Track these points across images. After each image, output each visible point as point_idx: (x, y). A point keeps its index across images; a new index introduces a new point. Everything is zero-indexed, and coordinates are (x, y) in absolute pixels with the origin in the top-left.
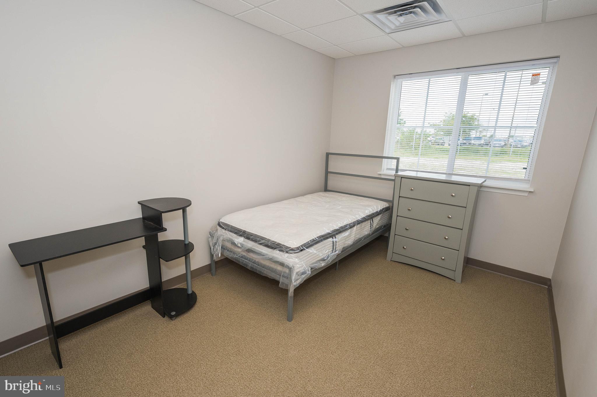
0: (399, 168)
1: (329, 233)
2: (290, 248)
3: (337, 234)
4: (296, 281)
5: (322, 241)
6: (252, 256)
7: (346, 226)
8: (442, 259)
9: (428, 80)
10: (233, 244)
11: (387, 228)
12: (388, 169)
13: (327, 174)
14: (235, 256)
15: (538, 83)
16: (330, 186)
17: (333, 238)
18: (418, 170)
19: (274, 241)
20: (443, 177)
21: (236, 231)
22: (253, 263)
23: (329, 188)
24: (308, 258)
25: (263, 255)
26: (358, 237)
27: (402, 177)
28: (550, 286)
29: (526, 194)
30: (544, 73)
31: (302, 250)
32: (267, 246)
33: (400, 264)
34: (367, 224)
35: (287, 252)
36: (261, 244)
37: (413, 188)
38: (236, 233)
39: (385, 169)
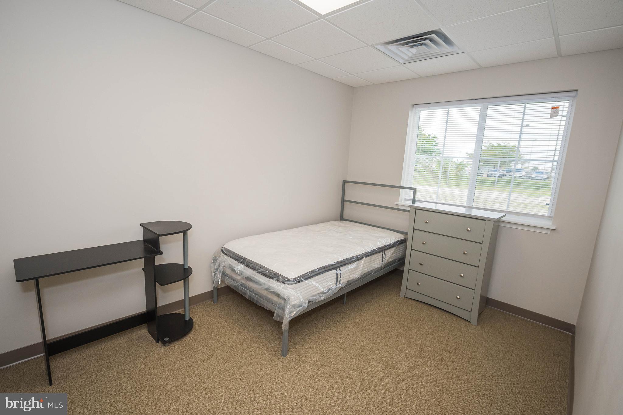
0: (417, 199)
1: (332, 265)
2: (287, 278)
3: (341, 266)
4: (289, 314)
5: (323, 272)
6: (251, 284)
7: (352, 258)
8: (457, 298)
9: (447, 109)
10: (233, 270)
11: (401, 261)
12: (406, 199)
13: (344, 202)
14: (235, 284)
15: (557, 116)
16: (346, 214)
17: (337, 270)
18: (438, 202)
19: (271, 270)
20: (462, 211)
21: (237, 258)
22: (252, 292)
23: (345, 217)
24: (308, 289)
25: (261, 285)
26: (367, 270)
27: (417, 209)
28: (574, 333)
29: (548, 232)
30: (564, 106)
31: (299, 282)
32: (265, 275)
33: (415, 302)
34: (378, 257)
35: (283, 283)
36: (259, 273)
37: (427, 221)
38: (237, 260)
39: (403, 199)
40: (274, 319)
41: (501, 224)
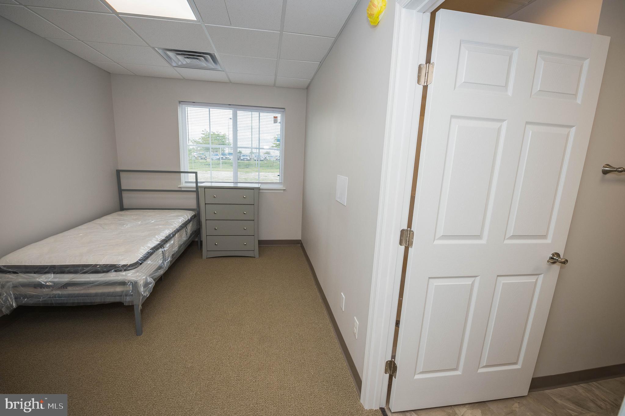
0: (198, 181)
1: (159, 244)
2: (127, 265)
3: (165, 244)
4: (144, 292)
5: (155, 251)
7: (170, 235)
8: (244, 244)
9: (209, 109)
10: (39, 285)
11: (197, 233)
12: (186, 182)
13: (121, 192)
15: (277, 122)
16: (126, 204)
17: (162, 248)
18: (212, 181)
19: (104, 265)
20: (232, 185)
21: (36, 270)
22: (76, 297)
24: (147, 269)
26: (181, 243)
27: (205, 188)
28: (302, 244)
29: (282, 192)
30: (279, 116)
31: (141, 264)
33: (215, 259)
34: (183, 232)
35: (125, 270)
36: (85, 273)
37: (215, 196)
39: (184, 182)
40: (126, 305)
41: (261, 191)
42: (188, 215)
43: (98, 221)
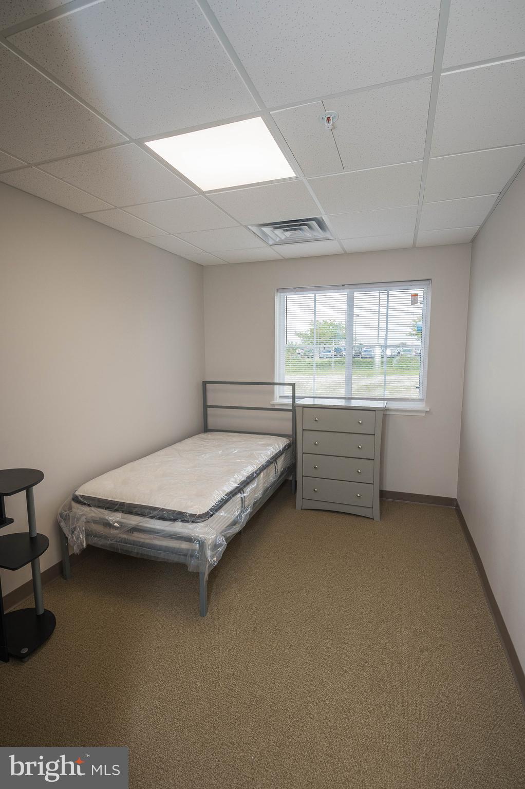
0: (296, 395)
1: (237, 487)
2: (196, 515)
3: (245, 486)
4: (212, 558)
5: (230, 498)
6: (137, 536)
7: (252, 474)
8: (357, 496)
9: (314, 295)
10: (108, 525)
11: (291, 469)
12: (281, 397)
13: (206, 408)
14: (109, 542)
15: (417, 303)
17: (241, 493)
18: (315, 396)
19: (171, 510)
20: (342, 403)
21: (107, 506)
22: (141, 546)
23: (209, 428)
24: (219, 523)
25: (158, 533)
26: (267, 485)
27: (304, 407)
28: (457, 506)
29: (423, 415)
30: (420, 292)
31: (212, 515)
32: (162, 518)
33: (313, 512)
34: (272, 468)
35: (193, 522)
36: (152, 517)
37: (317, 419)
38: (107, 508)
39: (278, 397)
41: (388, 413)
42: (279, 444)
43: (178, 446)
